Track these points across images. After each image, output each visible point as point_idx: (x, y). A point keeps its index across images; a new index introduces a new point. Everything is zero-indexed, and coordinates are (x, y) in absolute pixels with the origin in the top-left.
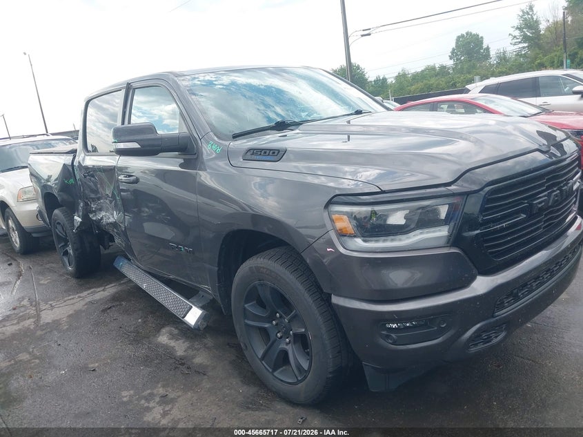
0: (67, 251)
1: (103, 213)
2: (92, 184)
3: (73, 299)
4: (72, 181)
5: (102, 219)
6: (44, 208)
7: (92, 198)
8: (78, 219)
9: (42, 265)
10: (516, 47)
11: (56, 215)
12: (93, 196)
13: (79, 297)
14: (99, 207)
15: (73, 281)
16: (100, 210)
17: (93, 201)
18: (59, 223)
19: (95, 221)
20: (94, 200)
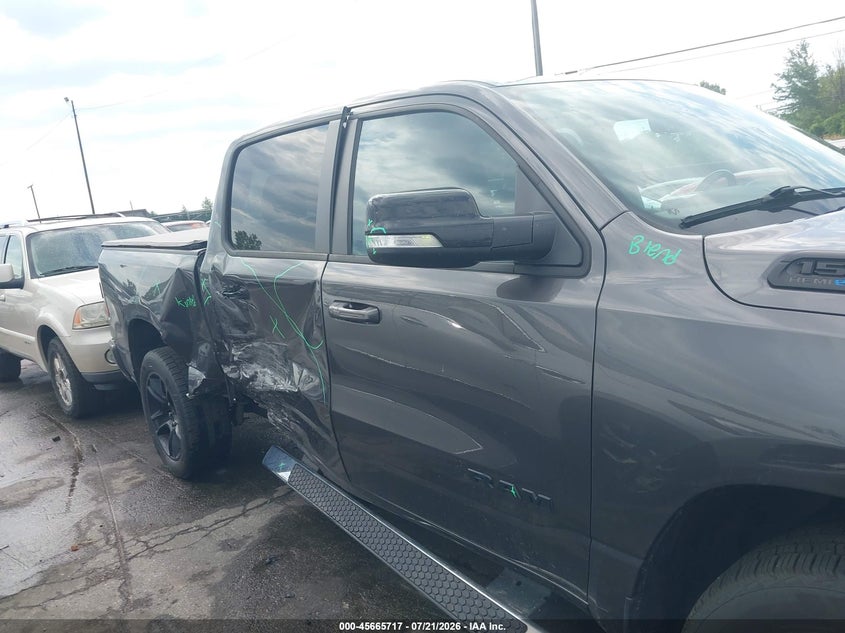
0: (167, 427)
1: (256, 367)
2: (236, 310)
3: (186, 531)
4: (191, 301)
5: (254, 378)
6: (125, 345)
7: (234, 338)
8: (196, 374)
9: (113, 445)
10: (782, 103)
11: (150, 362)
12: (237, 333)
13: (200, 528)
14: (246, 356)
15: (180, 488)
16: (251, 360)
17: (236, 344)
18: (154, 376)
19: (235, 380)
20: (238, 341)
